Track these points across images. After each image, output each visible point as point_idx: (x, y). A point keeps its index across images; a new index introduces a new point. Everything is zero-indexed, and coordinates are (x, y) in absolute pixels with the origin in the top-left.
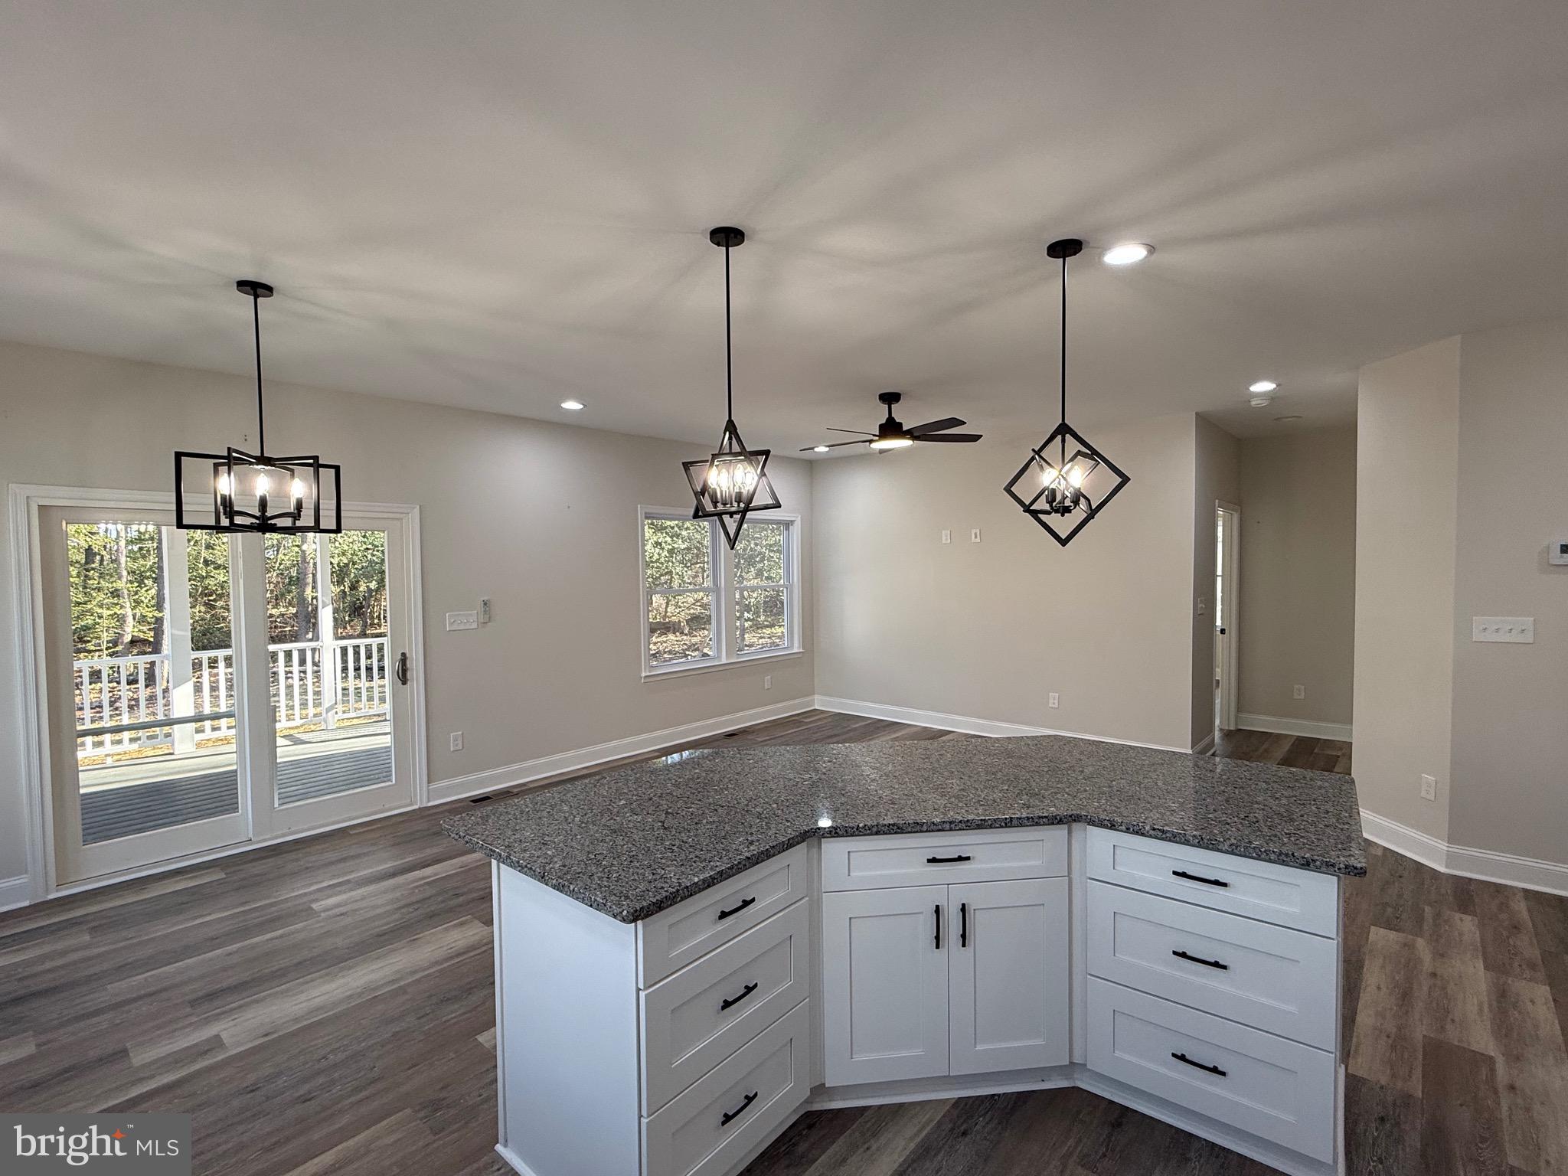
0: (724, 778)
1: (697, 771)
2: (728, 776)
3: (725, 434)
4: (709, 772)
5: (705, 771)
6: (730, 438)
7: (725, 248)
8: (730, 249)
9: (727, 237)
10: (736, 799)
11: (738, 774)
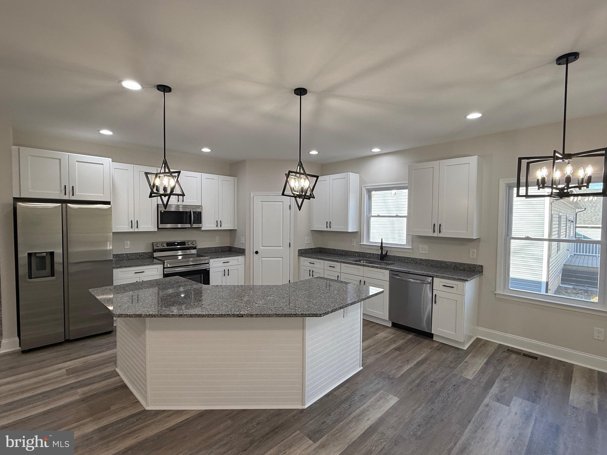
0: (303, 299)
1: (314, 302)
2: (301, 299)
3: (298, 166)
4: (309, 301)
5: (311, 302)
6: (300, 168)
7: (300, 96)
8: (302, 96)
9: (301, 92)
10: (299, 292)
11: (298, 300)
